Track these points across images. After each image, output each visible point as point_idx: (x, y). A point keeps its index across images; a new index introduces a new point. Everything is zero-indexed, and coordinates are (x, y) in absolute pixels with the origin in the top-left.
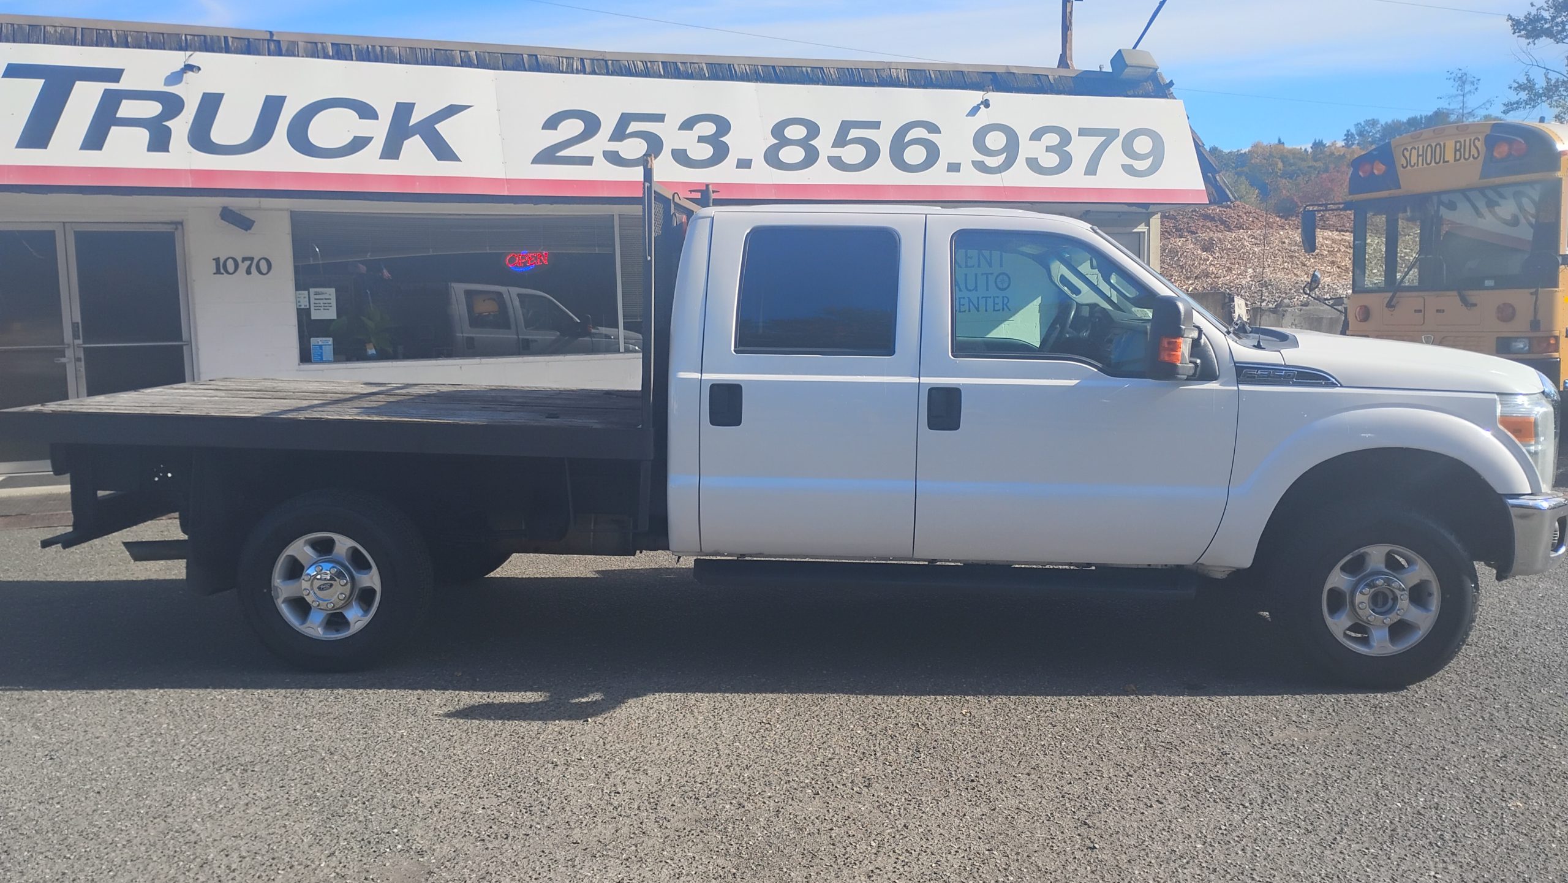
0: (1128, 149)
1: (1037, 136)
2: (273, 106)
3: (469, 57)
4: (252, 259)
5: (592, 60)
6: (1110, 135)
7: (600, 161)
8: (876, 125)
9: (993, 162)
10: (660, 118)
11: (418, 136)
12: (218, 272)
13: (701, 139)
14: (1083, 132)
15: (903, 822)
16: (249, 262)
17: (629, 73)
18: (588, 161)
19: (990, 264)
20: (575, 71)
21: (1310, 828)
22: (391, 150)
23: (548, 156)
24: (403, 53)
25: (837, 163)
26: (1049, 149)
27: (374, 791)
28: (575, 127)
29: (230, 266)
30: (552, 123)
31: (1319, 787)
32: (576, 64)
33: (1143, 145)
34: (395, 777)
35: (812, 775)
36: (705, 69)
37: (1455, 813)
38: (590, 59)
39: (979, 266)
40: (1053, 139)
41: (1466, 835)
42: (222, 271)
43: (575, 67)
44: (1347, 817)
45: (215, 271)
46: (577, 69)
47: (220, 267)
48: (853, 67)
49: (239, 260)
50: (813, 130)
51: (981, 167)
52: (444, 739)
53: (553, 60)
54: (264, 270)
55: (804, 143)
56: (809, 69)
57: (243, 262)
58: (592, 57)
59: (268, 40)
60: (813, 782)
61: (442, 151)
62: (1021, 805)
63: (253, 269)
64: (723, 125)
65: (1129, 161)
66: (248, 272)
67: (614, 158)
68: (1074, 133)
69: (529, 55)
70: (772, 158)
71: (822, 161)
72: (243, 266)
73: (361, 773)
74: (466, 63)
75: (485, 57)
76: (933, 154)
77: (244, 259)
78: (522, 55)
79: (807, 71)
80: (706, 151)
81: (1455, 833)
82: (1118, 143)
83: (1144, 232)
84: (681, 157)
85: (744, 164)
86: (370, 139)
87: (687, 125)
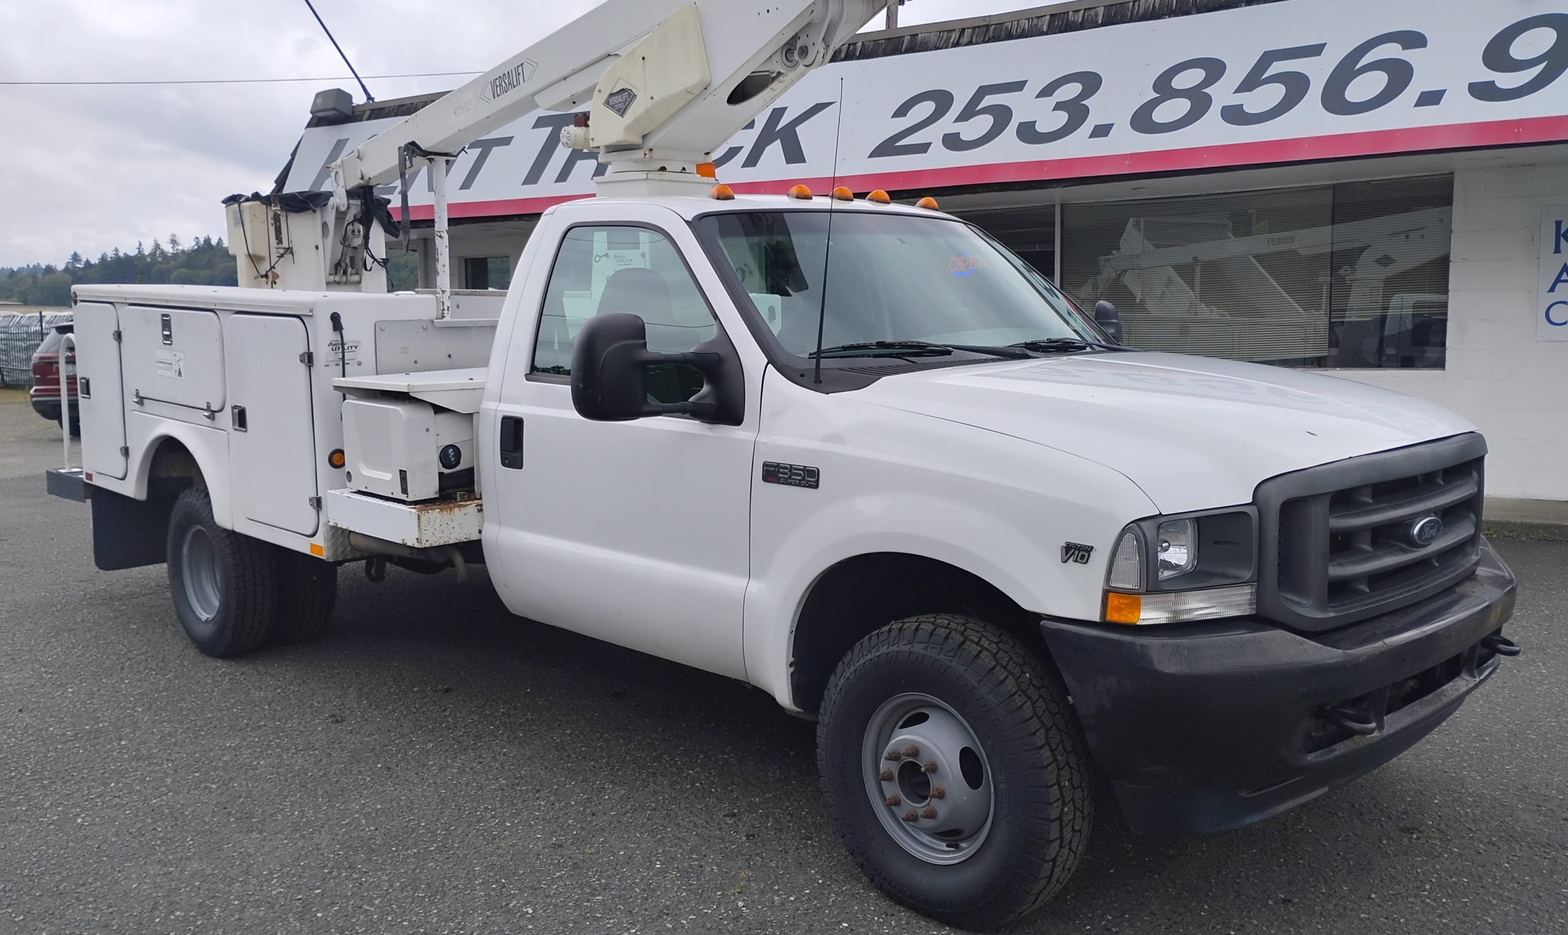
3: (855, 49)
5: (974, 28)
7: (937, 146)
8: (1315, 50)
9: (1506, 80)
10: (1019, 86)
11: (779, 141)
13: (1059, 106)
17: (1010, 37)
18: (923, 148)
20: (950, 45)
22: (752, 160)
23: (887, 148)
25: (1234, 115)
28: (927, 108)
30: (902, 111)
32: (951, 37)
38: (972, 28)
43: (952, 40)
46: (954, 41)
50: (1215, 72)
51: (1483, 91)
53: (933, 38)
55: (1195, 93)
58: (974, 25)
61: (794, 154)
64: (1091, 82)
67: (953, 142)
70: (1142, 121)
71: (1215, 111)
76: (1399, 81)
80: (1062, 117)
84: (1028, 133)
85: (1101, 131)
86: (740, 148)
87: (1047, 91)
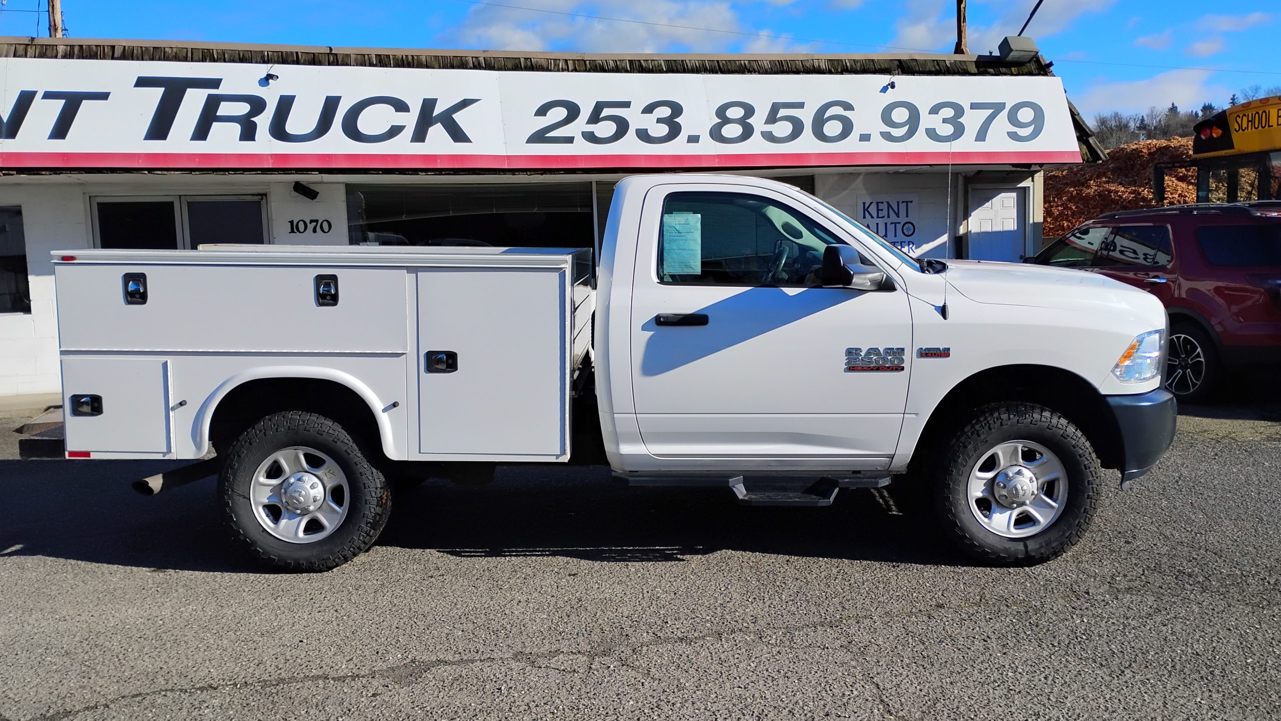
0: (1013, 118)
1: (935, 110)
2: (331, 104)
3: (479, 62)
4: (317, 221)
5: (574, 61)
6: (998, 108)
7: (579, 139)
8: (801, 105)
9: (897, 132)
10: (627, 105)
11: (439, 124)
12: (292, 231)
13: (659, 121)
14: (974, 106)
15: (778, 649)
16: (315, 223)
17: (603, 70)
18: (570, 140)
19: (898, 216)
20: (561, 70)
21: (1104, 663)
22: (419, 135)
23: (539, 137)
24: (429, 60)
25: (769, 137)
26: (945, 121)
27: (384, 616)
28: (560, 113)
29: (301, 226)
30: (542, 111)
31: (1119, 632)
32: (561, 64)
33: (1026, 115)
34: (401, 607)
35: (712, 614)
36: (663, 64)
37: (1228, 654)
38: (572, 60)
39: (889, 217)
40: (949, 113)
41: (1234, 672)
42: (295, 231)
43: (561, 67)
44: (1137, 655)
45: (290, 231)
46: (562, 68)
47: (294, 228)
48: (782, 59)
49: (308, 222)
50: (749, 111)
51: (887, 136)
52: (439, 581)
53: (544, 63)
54: (326, 229)
55: (742, 122)
56: (747, 62)
57: (310, 223)
58: (574, 59)
59: (328, 54)
60: (713, 619)
61: (458, 135)
62: (873, 640)
63: (318, 228)
64: (677, 109)
65: (1014, 129)
66: (315, 231)
67: (591, 137)
68: (967, 108)
69: (525, 58)
70: (716, 134)
71: (757, 135)
72: (311, 227)
73: (376, 604)
74: (477, 66)
75: (491, 61)
76: (848, 127)
77: (311, 221)
78: (520, 58)
79: (745, 64)
80: (664, 130)
81: (1223, 669)
82: (1004, 114)
83: (1029, 187)
84: (643, 135)
85: (694, 139)
86: (403, 127)
87: (649, 109)
